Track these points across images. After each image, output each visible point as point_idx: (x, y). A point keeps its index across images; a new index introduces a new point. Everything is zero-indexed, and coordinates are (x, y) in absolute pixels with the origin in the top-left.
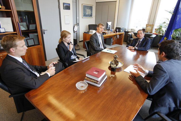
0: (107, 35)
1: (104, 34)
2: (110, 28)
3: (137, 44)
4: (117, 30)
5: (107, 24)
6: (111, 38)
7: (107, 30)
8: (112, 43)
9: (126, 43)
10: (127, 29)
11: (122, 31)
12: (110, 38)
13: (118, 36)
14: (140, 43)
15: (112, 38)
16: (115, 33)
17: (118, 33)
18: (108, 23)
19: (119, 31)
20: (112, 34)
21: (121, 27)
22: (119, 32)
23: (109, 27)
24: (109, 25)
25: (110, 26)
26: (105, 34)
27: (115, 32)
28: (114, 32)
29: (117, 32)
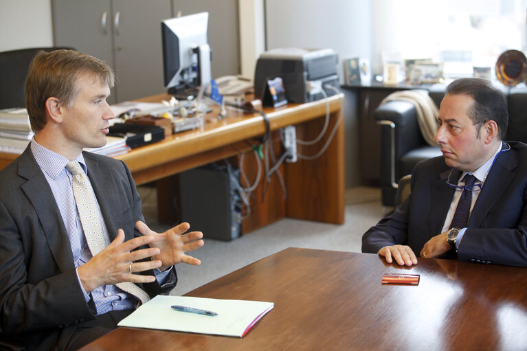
0: (178, 140)
1: (148, 137)
2: (197, 69)
3: (454, 205)
4: (275, 85)
5: (169, 40)
6: (221, 163)
7: (173, 92)
8: (237, 217)
9: (377, 193)
10: (365, 62)
11: (315, 87)
12: (209, 167)
13: (291, 141)
14: (475, 197)
15: (234, 162)
16: (258, 119)
17: (281, 113)
18: (171, 24)
19: (295, 94)
20: (226, 127)
21: (307, 56)
22: (291, 103)
23: (184, 61)
24: (185, 46)
25: (196, 51)
26: (159, 136)
27: (256, 103)
28: (248, 110)
29: (268, 103)
